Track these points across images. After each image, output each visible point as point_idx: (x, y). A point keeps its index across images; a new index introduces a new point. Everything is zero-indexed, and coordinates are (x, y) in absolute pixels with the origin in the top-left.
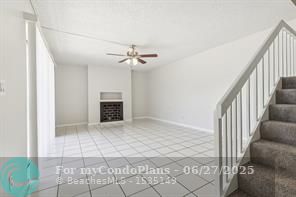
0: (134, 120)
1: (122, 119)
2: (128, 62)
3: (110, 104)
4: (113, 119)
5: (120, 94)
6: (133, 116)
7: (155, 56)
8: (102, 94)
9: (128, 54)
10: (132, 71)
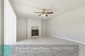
0: (42, 35)
1: (38, 35)
2: (42, 15)
3: (34, 30)
4: (35, 35)
5: (38, 27)
6: (42, 34)
7: (52, 13)
8: (32, 27)
9: (42, 13)
10: (42, 20)
